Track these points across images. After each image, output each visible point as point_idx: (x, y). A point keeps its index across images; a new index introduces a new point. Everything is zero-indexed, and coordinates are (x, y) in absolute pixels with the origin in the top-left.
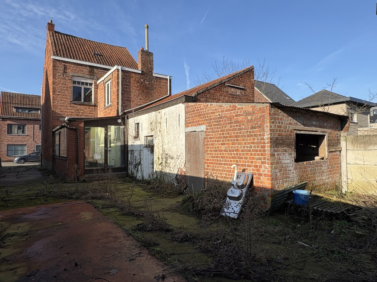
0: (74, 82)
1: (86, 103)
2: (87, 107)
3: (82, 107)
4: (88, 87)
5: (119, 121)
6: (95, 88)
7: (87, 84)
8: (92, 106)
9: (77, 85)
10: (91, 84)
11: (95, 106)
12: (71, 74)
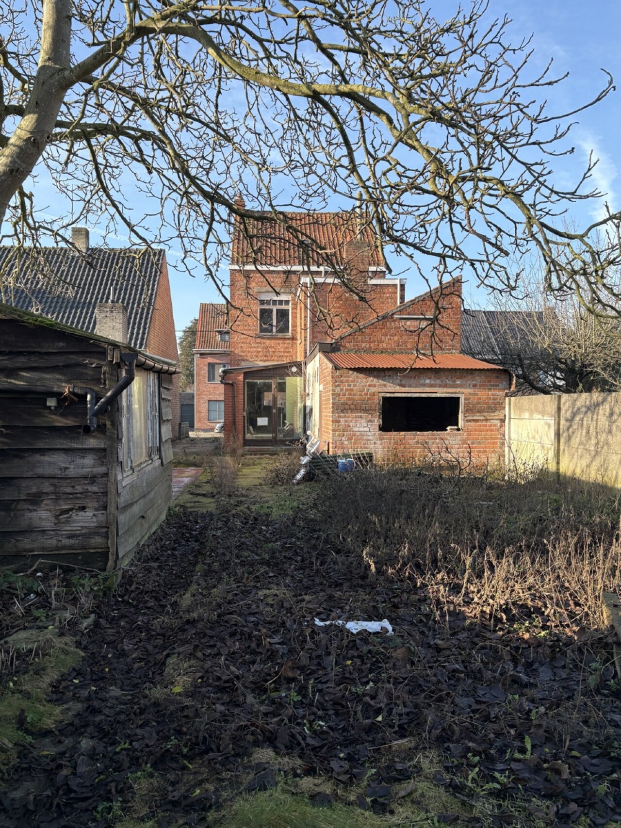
0: (262, 302)
1: (280, 335)
2: (281, 342)
3: (273, 342)
4: (284, 307)
5: (294, 369)
6: (293, 309)
7: (281, 302)
8: (288, 339)
9: (266, 307)
10: (287, 302)
11: (293, 338)
12: (256, 290)
